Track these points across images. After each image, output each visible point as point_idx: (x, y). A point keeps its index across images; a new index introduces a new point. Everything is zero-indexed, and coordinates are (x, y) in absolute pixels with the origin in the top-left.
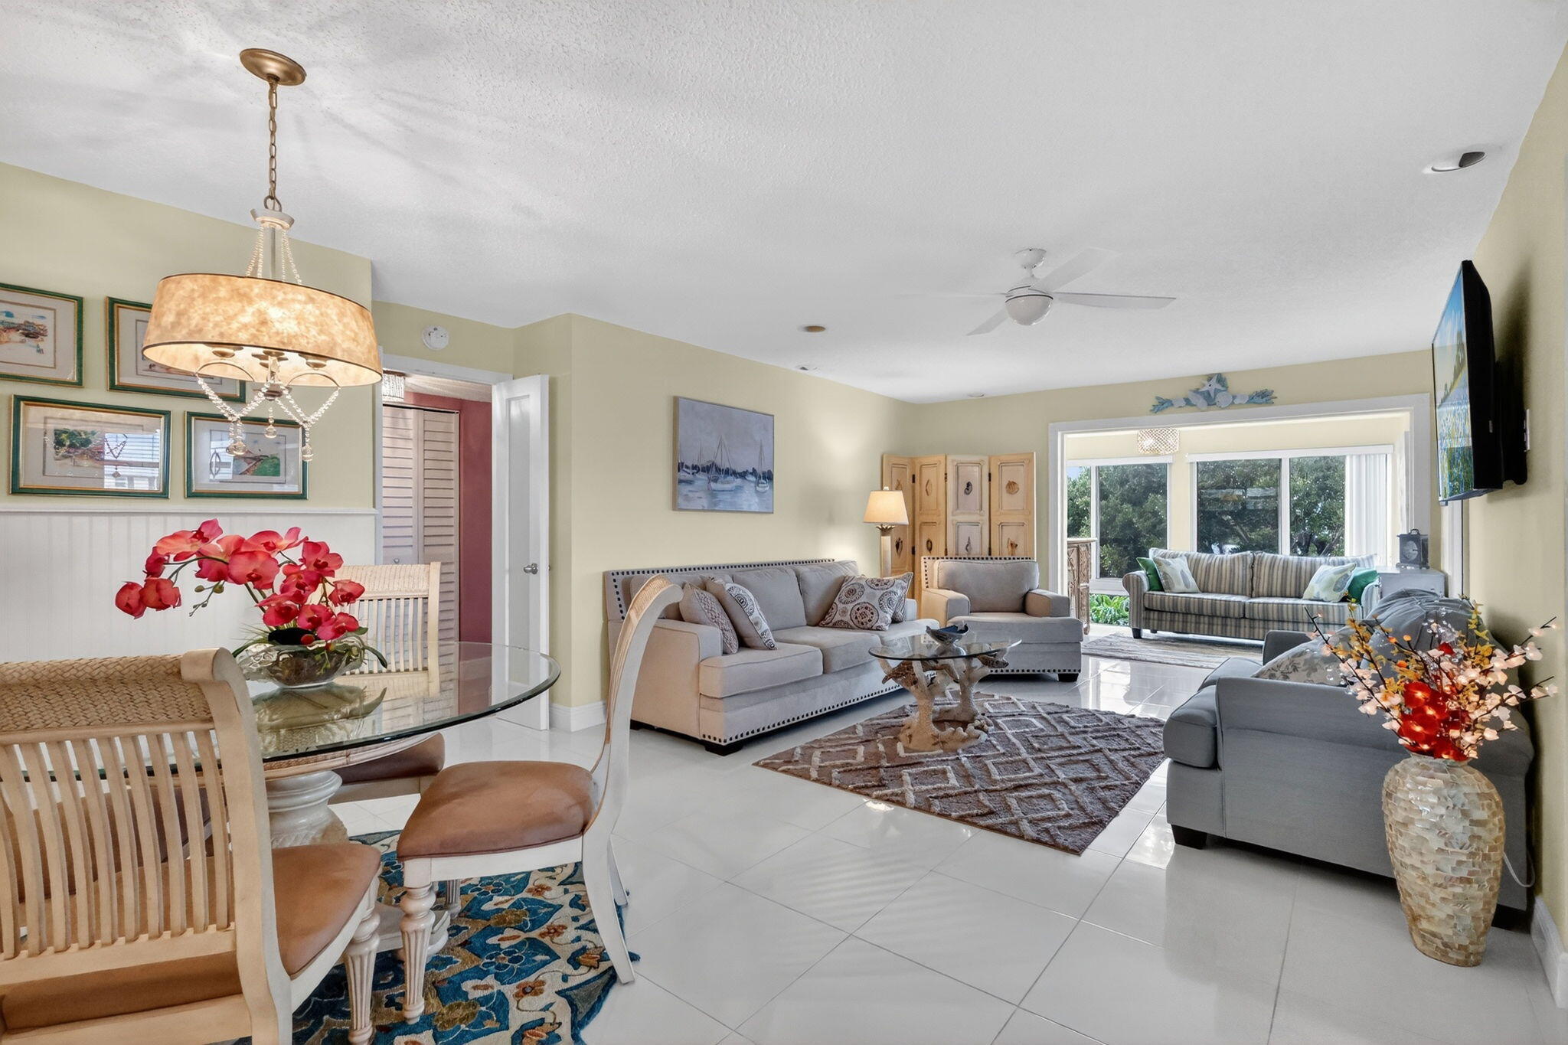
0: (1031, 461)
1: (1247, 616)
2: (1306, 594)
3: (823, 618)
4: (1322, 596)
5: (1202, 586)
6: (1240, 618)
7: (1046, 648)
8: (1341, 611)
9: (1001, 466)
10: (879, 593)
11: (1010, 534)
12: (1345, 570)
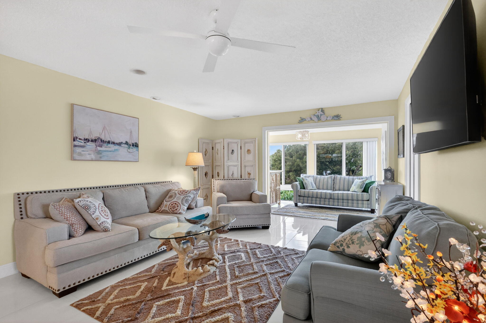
0: (255, 141)
1: (332, 198)
2: (351, 190)
3: (158, 209)
4: (356, 190)
5: (318, 187)
6: (330, 199)
7: (256, 216)
8: (362, 196)
9: (245, 144)
10: (182, 197)
11: (248, 169)
12: (363, 181)
